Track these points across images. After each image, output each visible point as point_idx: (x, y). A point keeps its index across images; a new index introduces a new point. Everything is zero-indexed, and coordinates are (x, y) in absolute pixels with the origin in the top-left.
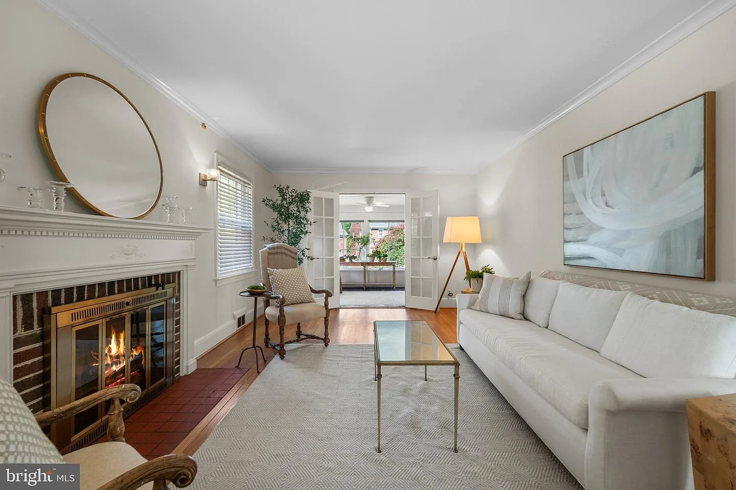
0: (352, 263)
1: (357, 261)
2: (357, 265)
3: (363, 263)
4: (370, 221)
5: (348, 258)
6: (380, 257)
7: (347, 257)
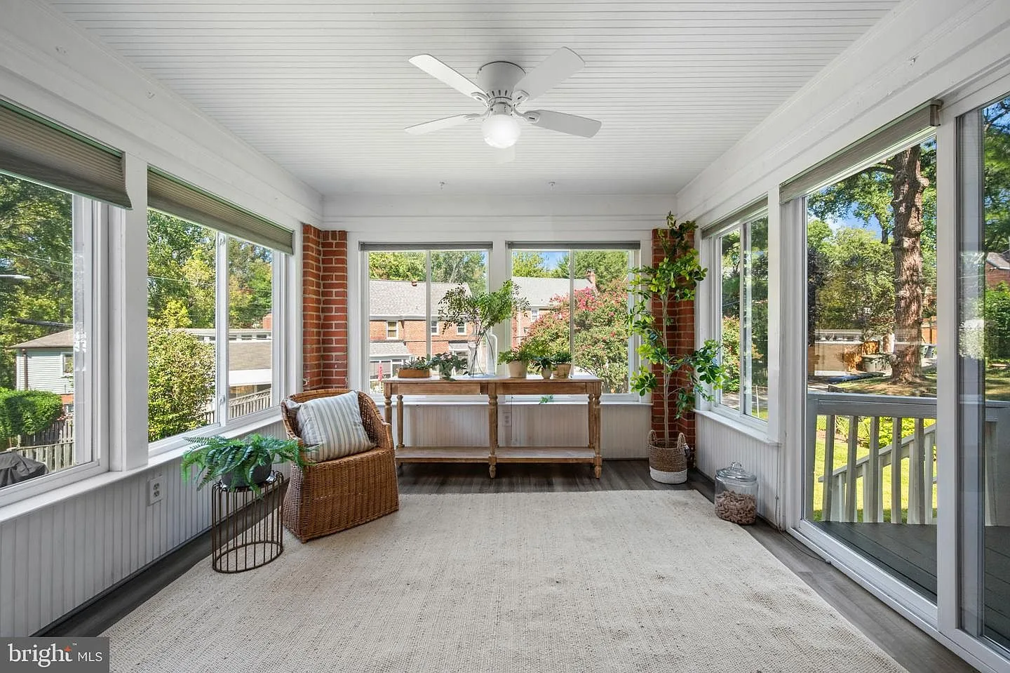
0: (449, 385)
1: (467, 377)
2: (467, 393)
3: (488, 383)
4: (511, 245)
5: (438, 367)
6: (546, 363)
7: (435, 363)
